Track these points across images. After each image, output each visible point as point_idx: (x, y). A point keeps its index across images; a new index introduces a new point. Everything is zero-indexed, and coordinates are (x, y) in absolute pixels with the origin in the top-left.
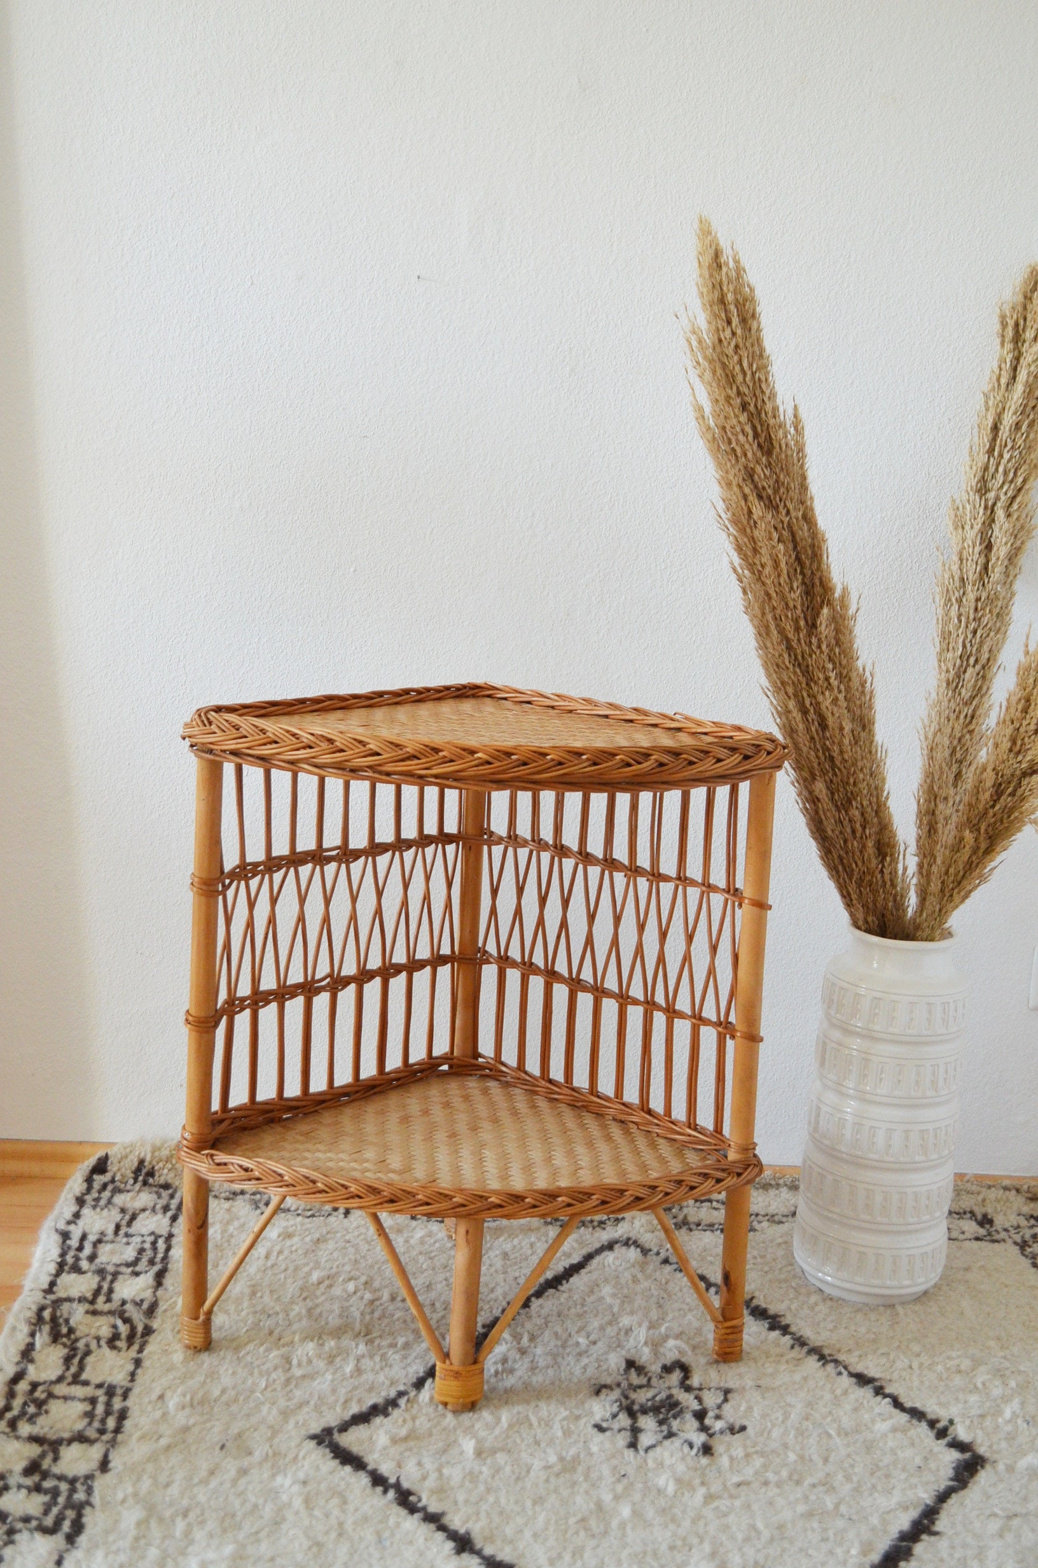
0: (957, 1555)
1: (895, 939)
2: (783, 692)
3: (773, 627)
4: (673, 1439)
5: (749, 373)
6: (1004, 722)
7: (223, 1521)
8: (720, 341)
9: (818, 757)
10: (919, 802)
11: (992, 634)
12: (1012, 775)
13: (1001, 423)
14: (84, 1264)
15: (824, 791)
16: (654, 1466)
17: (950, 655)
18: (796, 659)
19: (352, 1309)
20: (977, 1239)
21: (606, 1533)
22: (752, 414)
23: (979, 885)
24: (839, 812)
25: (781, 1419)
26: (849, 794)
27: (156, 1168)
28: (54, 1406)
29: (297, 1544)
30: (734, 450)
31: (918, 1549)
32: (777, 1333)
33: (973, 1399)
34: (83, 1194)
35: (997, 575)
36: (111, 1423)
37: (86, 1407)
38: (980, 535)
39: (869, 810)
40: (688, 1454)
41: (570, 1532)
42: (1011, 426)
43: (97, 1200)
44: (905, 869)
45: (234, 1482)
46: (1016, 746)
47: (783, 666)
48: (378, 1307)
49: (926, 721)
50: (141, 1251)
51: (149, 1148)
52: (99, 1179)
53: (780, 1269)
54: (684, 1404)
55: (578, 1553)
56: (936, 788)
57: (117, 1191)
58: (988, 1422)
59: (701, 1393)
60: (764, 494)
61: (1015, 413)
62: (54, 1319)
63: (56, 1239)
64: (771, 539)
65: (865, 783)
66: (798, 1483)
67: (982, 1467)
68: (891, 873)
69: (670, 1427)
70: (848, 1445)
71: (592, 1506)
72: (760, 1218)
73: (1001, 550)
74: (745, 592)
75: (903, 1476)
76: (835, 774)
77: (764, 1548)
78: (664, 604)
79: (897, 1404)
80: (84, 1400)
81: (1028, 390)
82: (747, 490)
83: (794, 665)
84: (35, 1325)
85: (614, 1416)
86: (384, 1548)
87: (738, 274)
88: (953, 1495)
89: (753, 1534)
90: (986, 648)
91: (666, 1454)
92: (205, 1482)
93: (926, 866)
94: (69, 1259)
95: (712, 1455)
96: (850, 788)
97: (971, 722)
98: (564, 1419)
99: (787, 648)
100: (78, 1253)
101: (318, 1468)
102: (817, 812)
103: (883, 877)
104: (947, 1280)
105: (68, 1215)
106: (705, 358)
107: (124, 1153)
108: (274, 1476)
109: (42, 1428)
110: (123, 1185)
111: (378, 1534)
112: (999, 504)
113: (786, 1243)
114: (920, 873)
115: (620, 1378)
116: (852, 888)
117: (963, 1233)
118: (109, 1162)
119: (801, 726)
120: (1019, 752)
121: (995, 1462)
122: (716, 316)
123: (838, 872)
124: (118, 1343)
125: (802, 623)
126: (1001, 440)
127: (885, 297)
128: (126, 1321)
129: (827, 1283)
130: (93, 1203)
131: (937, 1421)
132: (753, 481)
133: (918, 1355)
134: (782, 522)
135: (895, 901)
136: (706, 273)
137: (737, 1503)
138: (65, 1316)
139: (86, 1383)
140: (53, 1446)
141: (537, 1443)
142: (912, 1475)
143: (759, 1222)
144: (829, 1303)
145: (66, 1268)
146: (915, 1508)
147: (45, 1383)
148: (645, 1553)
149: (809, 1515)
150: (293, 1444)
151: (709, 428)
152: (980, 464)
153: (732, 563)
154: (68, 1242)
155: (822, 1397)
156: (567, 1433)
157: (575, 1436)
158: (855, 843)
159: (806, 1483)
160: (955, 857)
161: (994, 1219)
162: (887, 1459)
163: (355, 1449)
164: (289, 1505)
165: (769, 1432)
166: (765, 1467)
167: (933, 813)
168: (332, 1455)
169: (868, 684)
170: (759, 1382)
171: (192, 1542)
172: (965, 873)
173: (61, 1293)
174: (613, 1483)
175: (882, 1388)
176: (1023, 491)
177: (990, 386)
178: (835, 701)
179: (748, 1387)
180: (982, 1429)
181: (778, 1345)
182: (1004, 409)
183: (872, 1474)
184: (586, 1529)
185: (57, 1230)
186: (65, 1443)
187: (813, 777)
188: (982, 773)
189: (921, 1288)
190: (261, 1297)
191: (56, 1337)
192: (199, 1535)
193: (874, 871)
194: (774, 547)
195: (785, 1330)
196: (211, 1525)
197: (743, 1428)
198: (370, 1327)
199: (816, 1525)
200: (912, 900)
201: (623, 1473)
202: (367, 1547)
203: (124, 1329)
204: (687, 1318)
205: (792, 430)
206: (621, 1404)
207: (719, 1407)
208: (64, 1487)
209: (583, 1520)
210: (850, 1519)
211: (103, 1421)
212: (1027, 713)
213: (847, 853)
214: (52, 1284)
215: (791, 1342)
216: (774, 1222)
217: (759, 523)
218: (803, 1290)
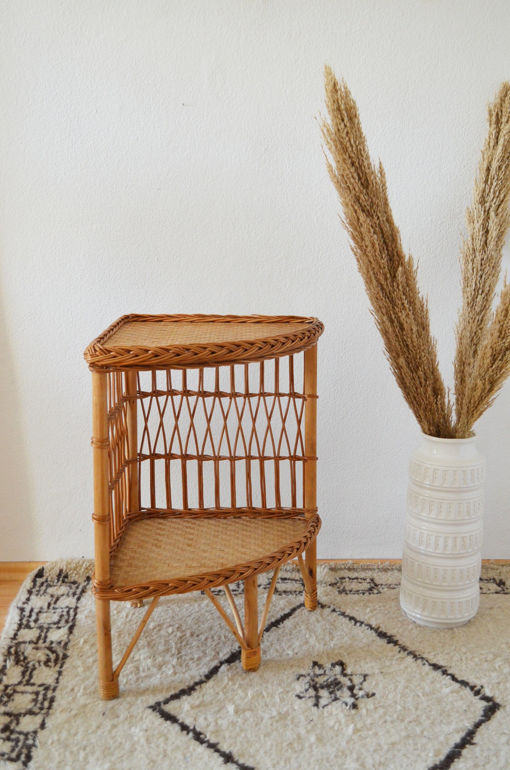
0: (484, 755)
1: (445, 438)
2: (380, 312)
3: (373, 278)
4: (337, 701)
5: (354, 146)
6: (495, 322)
7: (104, 752)
8: (339, 130)
9: (400, 345)
10: (455, 366)
11: (490, 277)
12: (501, 350)
13: (491, 167)
14: (32, 624)
15: (404, 363)
16: (327, 715)
17: (469, 289)
18: (386, 294)
19: (171, 641)
20: (497, 593)
21: (302, 750)
22: (357, 168)
23: (487, 408)
24: (413, 373)
25: (393, 689)
26: (417, 364)
27: (69, 573)
28: (17, 697)
29: (142, 762)
30: (348, 187)
31: (464, 752)
32: (391, 645)
33: (494, 674)
34: (31, 589)
35: (492, 246)
36: (46, 704)
37: (33, 696)
38: (482, 226)
39: (428, 371)
40: (345, 709)
41: (284, 750)
42: (496, 168)
43: (39, 591)
44: (449, 401)
45: (110, 732)
46: (502, 334)
47: (379, 298)
48: (184, 640)
49: (458, 324)
50: (62, 616)
51: (65, 563)
52: (39, 580)
53: (393, 612)
54: (343, 683)
55: (287, 760)
56: (464, 359)
57: (49, 586)
58: (501, 686)
59: (351, 677)
60: (365, 209)
61: (498, 161)
62: (16, 653)
63: (18, 612)
64: (370, 232)
65: (425, 357)
66: (402, 721)
67: (498, 709)
68: (441, 404)
69: (336, 695)
70: (428, 700)
71: (295, 736)
72: (383, 586)
73: (493, 233)
74: (358, 261)
75: (457, 715)
76: (409, 354)
77: (384, 755)
78: (319, 269)
79: (454, 678)
80: (32, 693)
81: (504, 149)
82: (356, 207)
83: (385, 298)
84: (6, 656)
85: (307, 690)
86: (187, 762)
87: (346, 94)
88: (483, 724)
89: (378, 748)
90: (487, 285)
91: (334, 709)
92: (94, 732)
93: (460, 399)
94: (24, 622)
95: (357, 708)
96: (418, 360)
97: (481, 324)
98: (280, 693)
99: (381, 289)
100: (29, 619)
101: (153, 723)
102: (401, 374)
103: (437, 406)
104: (480, 614)
105: (24, 600)
106: (331, 139)
107: (52, 567)
108: (130, 728)
109: (11, 708)
110: (52, 583)
111: (184, 755)
112: (491, 209)
113: (396, 598)
114: (457, 403)
115: (310, 671)
116: (421, 412)
117: (489, 590)
118: (44, 571)
119: (391, 329)
120: (504, 338)
121: (505, 706)
122: (336, 117)
123: (413, 405)
124: (50, 664)
125: (388, 275)
126: (491, 176)
127: (427, 103)
128: (53, 652)
129: (418, 618)
130: (37, 593)
131: (475, 687)
132: (359, 202)
133: (465, 653)
134: (376, 223)
135: (444, 418)
136: (330, 94)
137: (371, 733)
138: (22, 651)
139: (33, 684)
140: (16, 717)
141: (267, 705)
142: (461, 715)
143: (383, 589)
144: (419, 628)
145: (23, 626)
146: (463, 731)
147: (12, 685)
148: (322, 759)
149: (408, 737)
150: (140, 711)
151: (335, 176)
152: (481, 189)
153: (351, 246)
154: (24, 613)
155: (415, 676)
156: (282, 700)
157: (286, 701)
158: (422, 389)
159: (406, 721)
160: (474, 394)
161: (506, 582)
162: (449, 707)
163: (172, 713)
164: (138, 742)
165: (387, 696)
166: (385, 714)
167: (463, 372)
168: (160, 716)
169: (425, 306)
170: (383, 671)
171: (88, 763)
172: (479, 402)
173: (20, 639)
174: (306, 724)
175: (446, 671)
176: (504, 201)
177: (485, 147)
178: (407, 315)
179: (376, 673)
180: (498, 690)
181: (392, 651)
182: (492, 159)
183: (441, 715)
184: (292, 748)
185: (18, 607)
186: (22, 715)
187: (398, 356)
188: (485, 350)
189: (467, 619)
190: (124, 637)
191: (17, 662)
192: (91, 759)
193: (432, 404)
194: (372, 236)
195: (396, 643)
196: (98, 754)
197: (374, 694)
198: (180, 650)
199: (411, 742)
200: (454, 418)
201: (311, 719)
202: (179, 762)
203: (53, 656)
204: (345, 639)
205: (379, 175)
206: (310, 684)
207: (361, 684)
208: (22, 737)
209: (290, 744)
210: (429, 738)
211: (42, 703)
212: (506, 317)
213: (418, 394)
214: (16, 635)
215: (399, 649)
216: (391, 588)
217: (363, 224)
218: (405, 623)
